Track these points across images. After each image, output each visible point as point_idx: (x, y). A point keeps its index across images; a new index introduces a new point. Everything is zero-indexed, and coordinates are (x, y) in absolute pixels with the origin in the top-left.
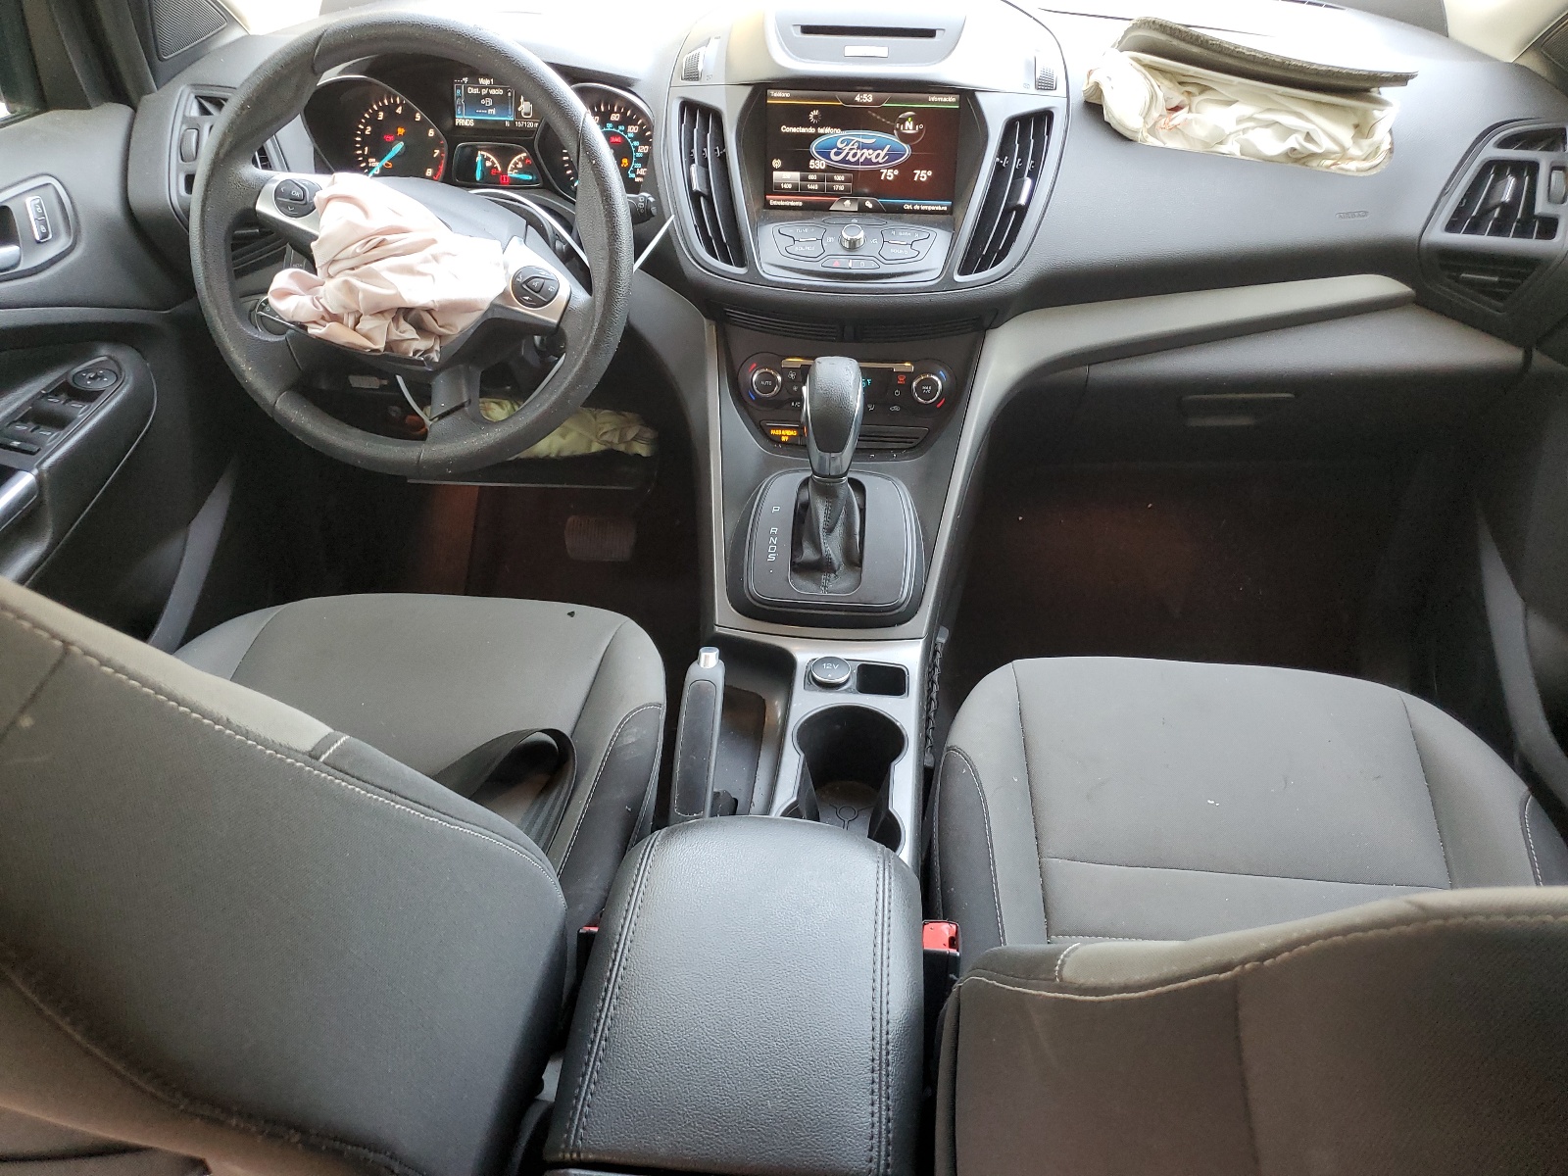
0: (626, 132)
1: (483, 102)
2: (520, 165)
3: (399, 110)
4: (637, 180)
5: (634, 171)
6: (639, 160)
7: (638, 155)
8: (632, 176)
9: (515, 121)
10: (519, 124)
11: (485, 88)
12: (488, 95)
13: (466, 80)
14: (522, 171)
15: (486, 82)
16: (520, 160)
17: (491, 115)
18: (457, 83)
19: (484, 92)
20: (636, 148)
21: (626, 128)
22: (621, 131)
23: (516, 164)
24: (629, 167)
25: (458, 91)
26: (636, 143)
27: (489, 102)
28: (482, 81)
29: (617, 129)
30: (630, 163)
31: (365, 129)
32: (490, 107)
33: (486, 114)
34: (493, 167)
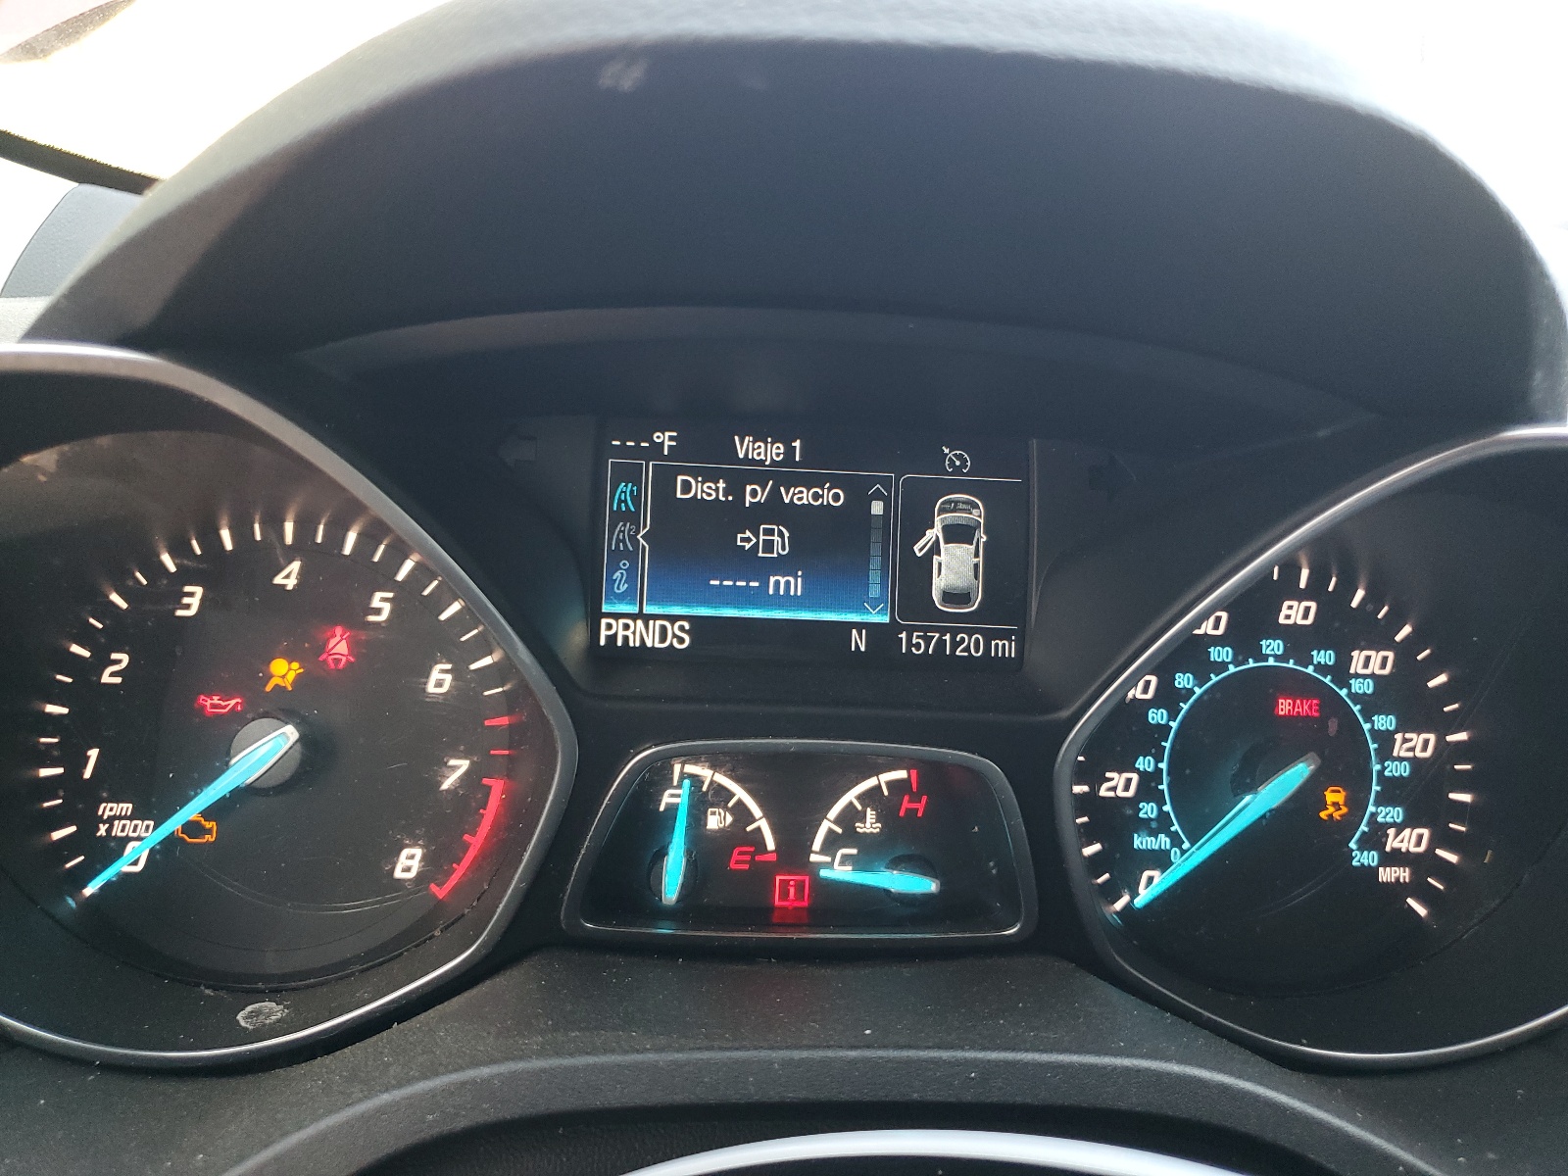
0: (1341, 672)
1: (745, 540)
2: (870, 825)
3: (289, 577)
4: (1387, 875)
5: (1375, 838)
6: (1393, 791)
7: (1398, 770)
8: (1368, 858)
9: (893, 628)
10: (916, 643)
11: (761, 478)
12: (775, 510)
13: (665, 439)
14: (870, 852)
15: (770, 452)
16: (871, 797)
17: (786, 601)
18: (623, 451)
19: (755, 495)
20: (1385, 740)
21: (1344, 661)
22: (1321, 668)
23: (850, 817)
24: (1349, 825)
25: (625, 489)
26: (1384, 722)
27: (781, 542)
28: (746, 447)
29: (1307, 661)
30: (1357, 804)
31: (102, 661)
32: (782, 565)
33: (759, 598)
34: (740, 834)
